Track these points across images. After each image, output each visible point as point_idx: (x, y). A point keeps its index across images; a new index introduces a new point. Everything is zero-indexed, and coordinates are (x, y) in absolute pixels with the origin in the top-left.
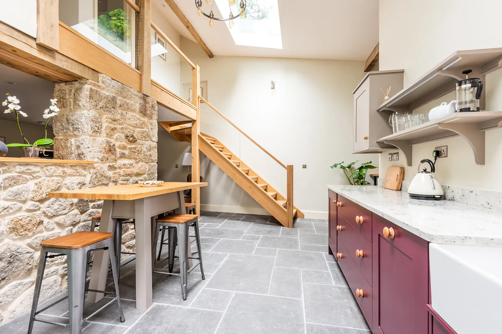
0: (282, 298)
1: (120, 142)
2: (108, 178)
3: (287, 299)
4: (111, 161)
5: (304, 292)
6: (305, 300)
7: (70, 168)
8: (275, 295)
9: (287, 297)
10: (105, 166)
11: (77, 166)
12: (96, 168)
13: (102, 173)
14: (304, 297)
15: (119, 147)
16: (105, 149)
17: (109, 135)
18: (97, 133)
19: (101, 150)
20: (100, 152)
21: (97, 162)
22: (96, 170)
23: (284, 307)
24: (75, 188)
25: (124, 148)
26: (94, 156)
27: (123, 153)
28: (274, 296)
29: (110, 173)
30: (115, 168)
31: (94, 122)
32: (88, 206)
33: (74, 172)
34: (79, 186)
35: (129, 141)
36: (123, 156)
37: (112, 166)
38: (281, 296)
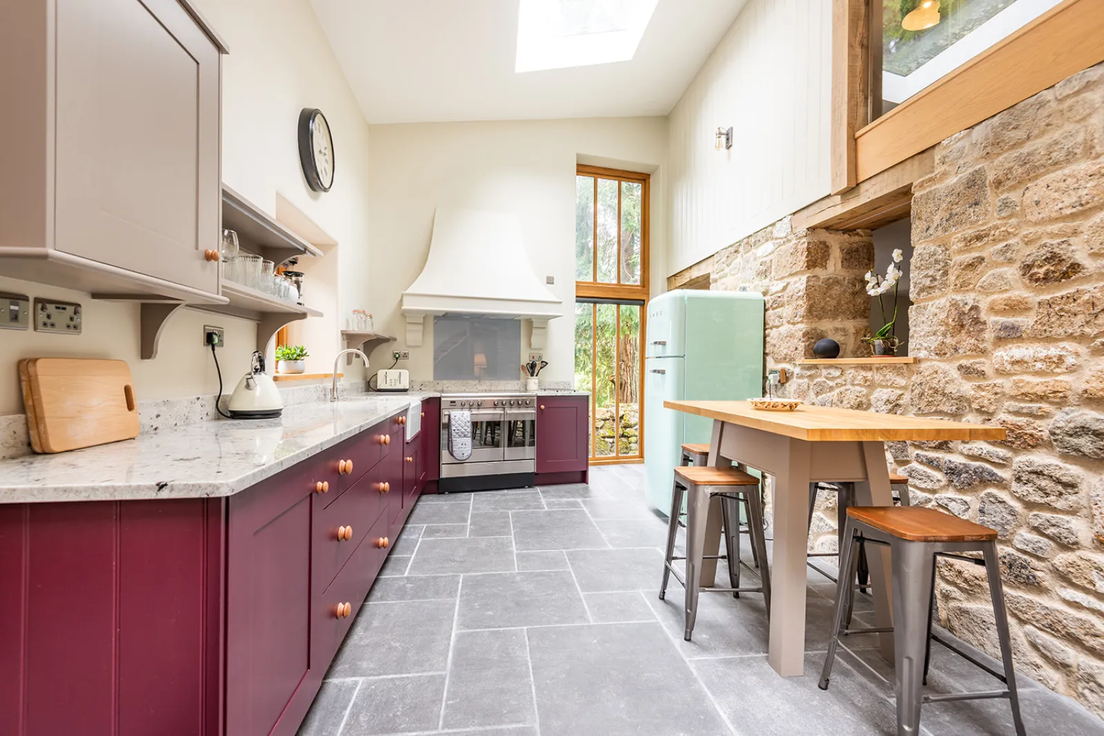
0: (495, 627)
1: (999, 292)
2: (952, 399)
3: (486, 627)
4: (968, 353)
5: (449, 645)
6: (451, 629)
7: (877, 373)
8: (511, 630)
9: (487, 630)
10: (950, 368)
11: (884, 369)
12: (922, 373)
13: (935, 385)
14: (450, 636)
15: (992, 309)
16: (947, 324)
17: (959, 285)
18: (930, 291)
19: (935, 328)
20: (934, 334)
21: (927, 359)
22: (922, 378)
23: (490, 613)
24: (882, 409)
25: (1014, 307)
26: (918, 346)
27: (1006, 328)
28: (512, 628)
29: (967, 388)
30: (978, 372)
31: (922, 268)
32: (905, 453)
33: (882, 380)
34: (890, 406)
35: (1037, 280)
36: (1009, 335)
37: (969, 368)
38: (499, 631)
